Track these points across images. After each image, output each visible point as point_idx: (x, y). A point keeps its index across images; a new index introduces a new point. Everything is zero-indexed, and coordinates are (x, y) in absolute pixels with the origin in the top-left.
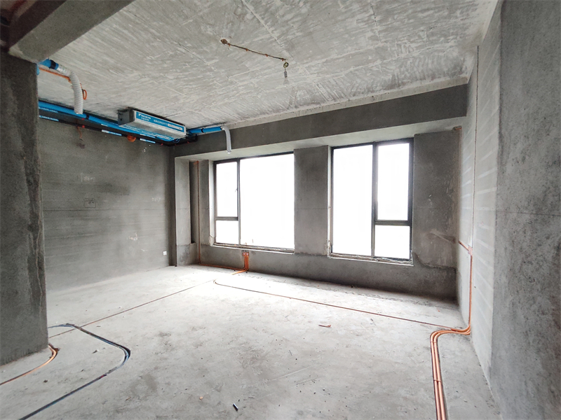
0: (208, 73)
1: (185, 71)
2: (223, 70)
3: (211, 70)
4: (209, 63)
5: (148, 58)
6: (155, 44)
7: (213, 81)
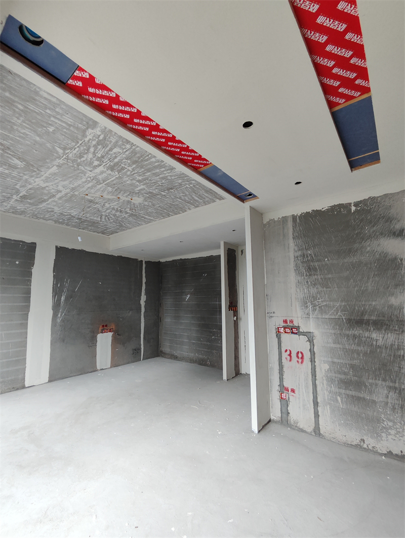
0: (140, 178)
1: (163, 178)
2: (128, 182)
3: (139, 181)
4: (142, 187)
5: (192, 186)
6: (181, 194)
7: (133, 170)
